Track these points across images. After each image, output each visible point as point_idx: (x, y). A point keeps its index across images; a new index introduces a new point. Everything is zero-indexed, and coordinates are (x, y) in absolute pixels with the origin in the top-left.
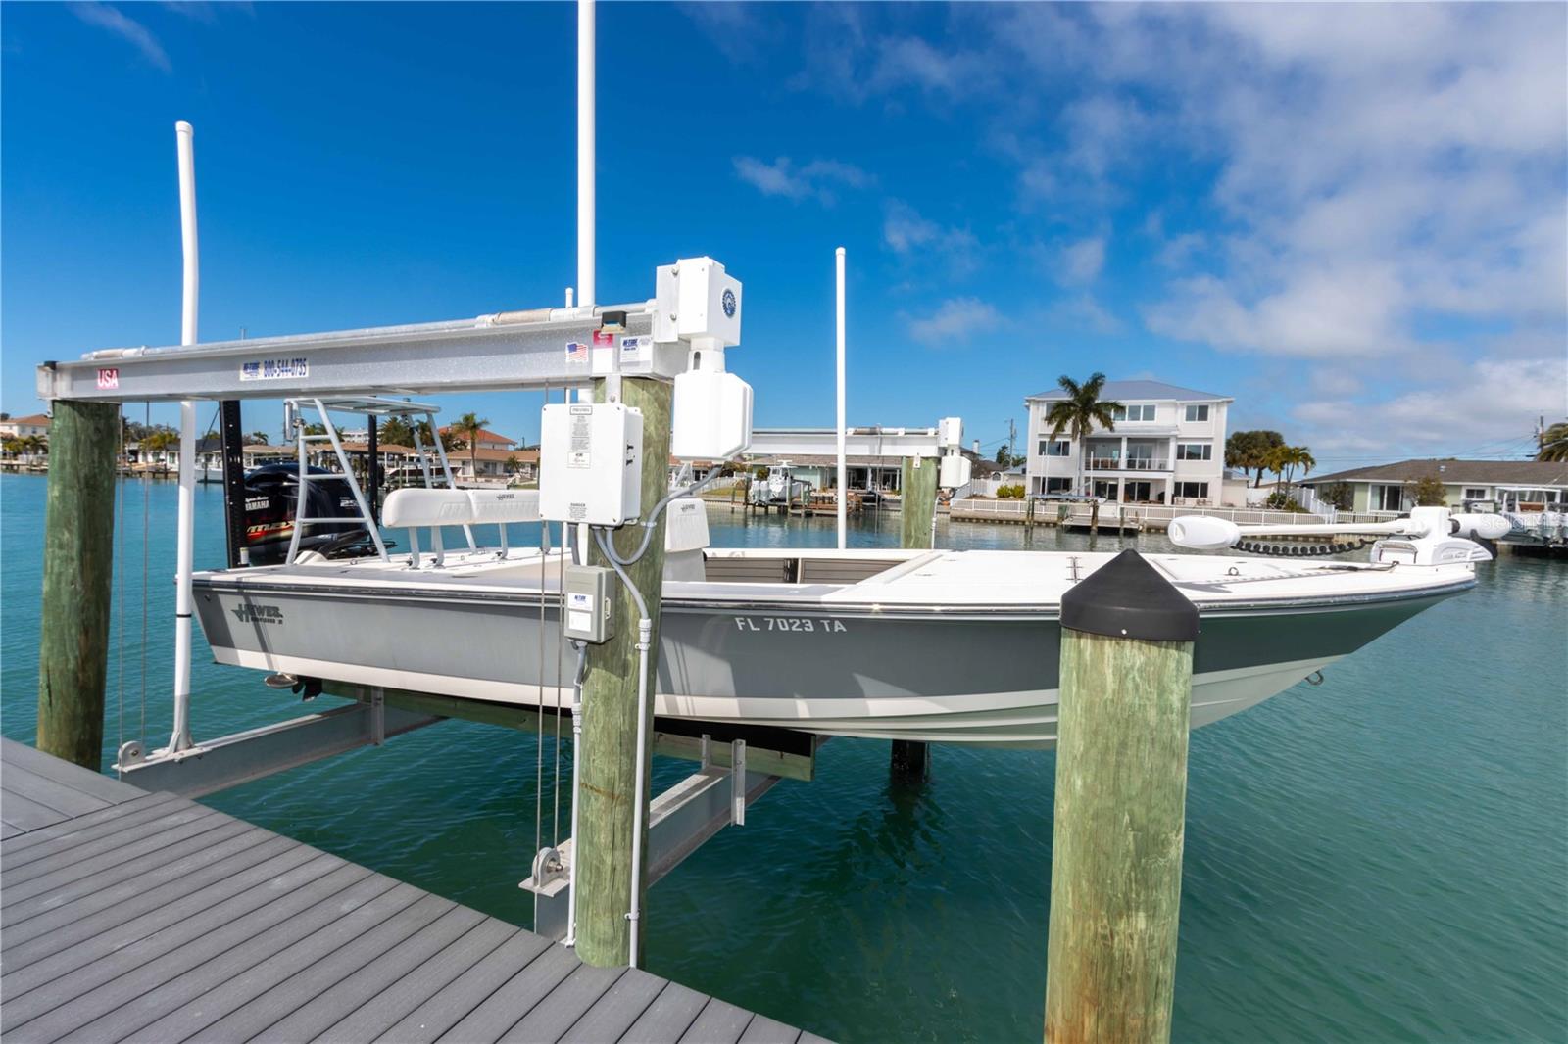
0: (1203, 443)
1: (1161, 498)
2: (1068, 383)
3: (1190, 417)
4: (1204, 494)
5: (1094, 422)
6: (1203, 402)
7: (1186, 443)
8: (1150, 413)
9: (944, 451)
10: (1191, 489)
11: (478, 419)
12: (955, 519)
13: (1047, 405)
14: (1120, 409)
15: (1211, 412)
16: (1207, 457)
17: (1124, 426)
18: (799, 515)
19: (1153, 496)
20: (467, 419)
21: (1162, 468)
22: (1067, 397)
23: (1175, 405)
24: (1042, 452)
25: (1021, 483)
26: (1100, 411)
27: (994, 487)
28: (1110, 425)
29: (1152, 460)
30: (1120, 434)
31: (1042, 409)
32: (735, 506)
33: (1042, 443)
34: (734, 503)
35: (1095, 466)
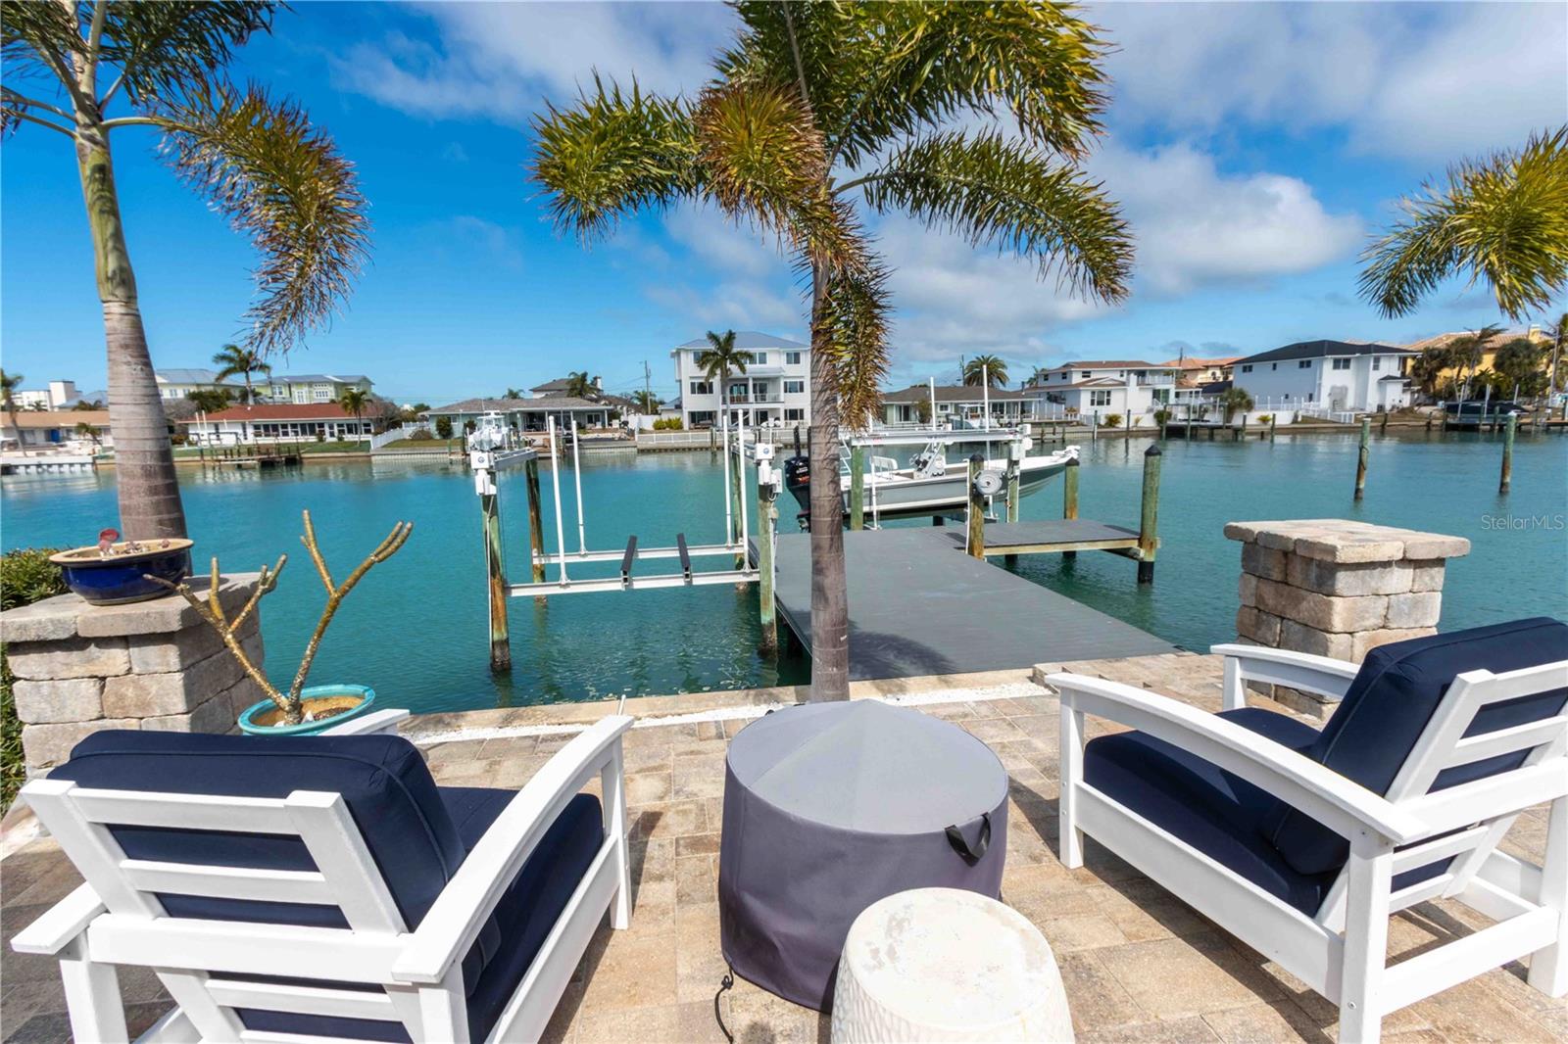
0: (798, 380)
2: (713, 337)
3: (789, 362)
4: (802, 418)
5: (734, 368)
6: (797, 349)
7: (788, 380)
8: (763, 361)
10: (793, 414)
12: (643, 451)
13: (695, 354)
14: (750, 357)
15: (802, 357)
16: (802, 390)
17: (753, 369)
19: (771, 421)
21: (775, 400)
22: (711, 347)
23: (779, 352)
24: (693, 392)
25: (674, 416)
26: (736, 359)
27: (648, 421)
28: (742, 369)
29: (769, 395)
30: (747, 375)
31: (691, 356)
32: (453, 457)
33: (693, 384)
34: (451, 453)
35: (732, 401)
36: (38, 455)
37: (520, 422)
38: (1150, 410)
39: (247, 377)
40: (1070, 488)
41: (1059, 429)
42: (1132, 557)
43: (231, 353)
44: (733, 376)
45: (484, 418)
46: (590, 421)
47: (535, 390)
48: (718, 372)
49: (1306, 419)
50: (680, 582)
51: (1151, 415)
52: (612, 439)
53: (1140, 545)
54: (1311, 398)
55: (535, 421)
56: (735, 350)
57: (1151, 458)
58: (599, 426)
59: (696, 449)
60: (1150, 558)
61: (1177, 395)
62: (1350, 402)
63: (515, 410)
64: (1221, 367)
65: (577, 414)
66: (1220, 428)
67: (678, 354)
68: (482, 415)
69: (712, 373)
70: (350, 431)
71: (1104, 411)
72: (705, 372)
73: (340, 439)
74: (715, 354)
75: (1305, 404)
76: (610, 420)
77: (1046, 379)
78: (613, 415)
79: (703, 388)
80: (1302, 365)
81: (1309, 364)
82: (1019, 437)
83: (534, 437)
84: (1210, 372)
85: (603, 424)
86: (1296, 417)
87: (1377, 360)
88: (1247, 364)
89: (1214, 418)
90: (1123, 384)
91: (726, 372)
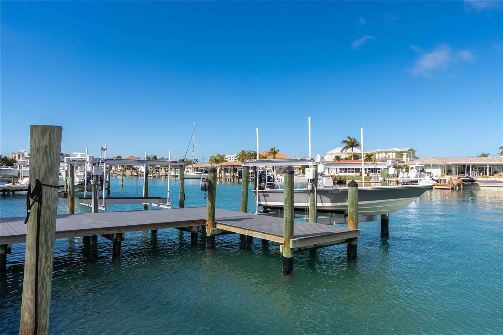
9: (389, 166)
11: (276, 150)
20: (272, 150)
36: (280, 176)
37: (454, 170)
39: (352, 149)
43: (349, 140)
70: (372, 172)
73: (368, 175)
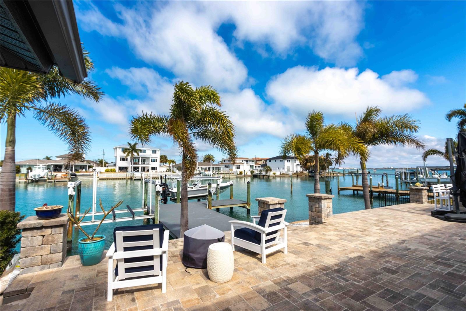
0: (156, 158)
1: (148, 171)
2: (130, 144)
3: (153, 153)
4: (156, 170)
5: (135, 154)
6: (155, 149)
7: (152, 158)
8: (145, 151)
10: (154, 169)
12: (102, 179)
13: (122, 149)
14: (141, 151)
15: (157, 152)
16: (157, 161)
17: (141, 154)
18: (52, 182)
19: (146, 170)
21: (148, 164)
22: (128, 147)
23: (150, 150)
24: (121, 160)
25: (113, 168)
26: (136, 151)
27: (103, 169)
28: (138, 155)
29: (146, 162)
30: (139, 156)
31: (121, 149)
32: (21, 181)
33: (121, 158)
34: (20, 179)
35: (134, 164)
37: (52, 168)
38: (250, 170)
40: (232, 191)
41: (228, 175)
42: (245, 208)
44: (135, 156)
45: (37, 167)
46: (81, 168)
47: (57, 157)
48: (130, 154)
49: (283, 174)
50: (131, 219)
51: (250, 172)
52: (90, 175)
53: (247, 205)
54: (283, 169)
55: (58, 168)
56: (137, 148)
57: (248, 184)
58: (84, 170)
59: (120, 179)
60: (249, 208)
61: (255, 167)
62: (291, 170)
63: (50, 164)
64: (265, 160)
65: (76, 166)
66: (265, 175)
67: (116, 148)
68: (37, 165)
69: (128, 155)
71: (239, 170)
72: (126, 155)
74: (129, 149)
75: (282, 170)
76: (89, 168)
77: (225, 161)
78: (90, 167)
79: (124, 159)
80: (281, 161)
81: (282, 161)
82: (219, 178)
83: (57, 174)
84: (262, 161)
85: (86, 170)
86: (281, 173)
87: (295, 161)
88: (270, 160)
89: (264, 173)
90: (243, 163)
91: (132, 155)
